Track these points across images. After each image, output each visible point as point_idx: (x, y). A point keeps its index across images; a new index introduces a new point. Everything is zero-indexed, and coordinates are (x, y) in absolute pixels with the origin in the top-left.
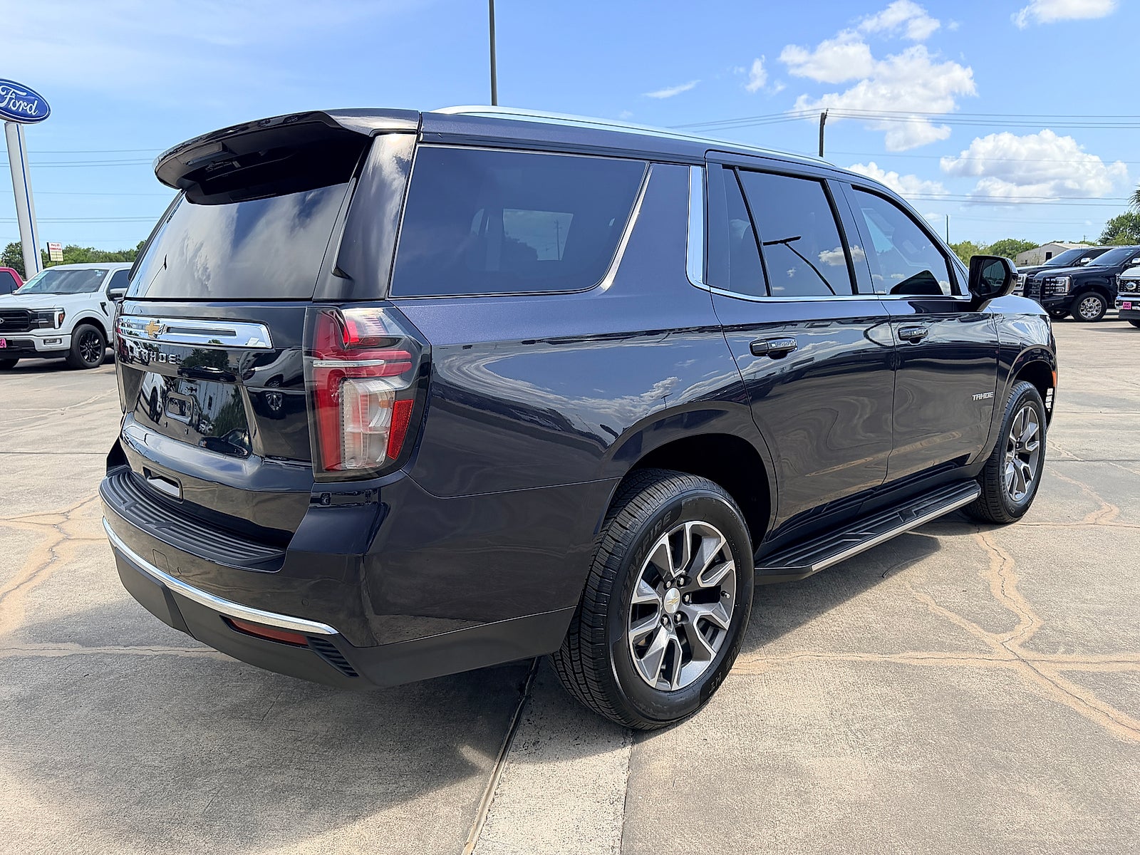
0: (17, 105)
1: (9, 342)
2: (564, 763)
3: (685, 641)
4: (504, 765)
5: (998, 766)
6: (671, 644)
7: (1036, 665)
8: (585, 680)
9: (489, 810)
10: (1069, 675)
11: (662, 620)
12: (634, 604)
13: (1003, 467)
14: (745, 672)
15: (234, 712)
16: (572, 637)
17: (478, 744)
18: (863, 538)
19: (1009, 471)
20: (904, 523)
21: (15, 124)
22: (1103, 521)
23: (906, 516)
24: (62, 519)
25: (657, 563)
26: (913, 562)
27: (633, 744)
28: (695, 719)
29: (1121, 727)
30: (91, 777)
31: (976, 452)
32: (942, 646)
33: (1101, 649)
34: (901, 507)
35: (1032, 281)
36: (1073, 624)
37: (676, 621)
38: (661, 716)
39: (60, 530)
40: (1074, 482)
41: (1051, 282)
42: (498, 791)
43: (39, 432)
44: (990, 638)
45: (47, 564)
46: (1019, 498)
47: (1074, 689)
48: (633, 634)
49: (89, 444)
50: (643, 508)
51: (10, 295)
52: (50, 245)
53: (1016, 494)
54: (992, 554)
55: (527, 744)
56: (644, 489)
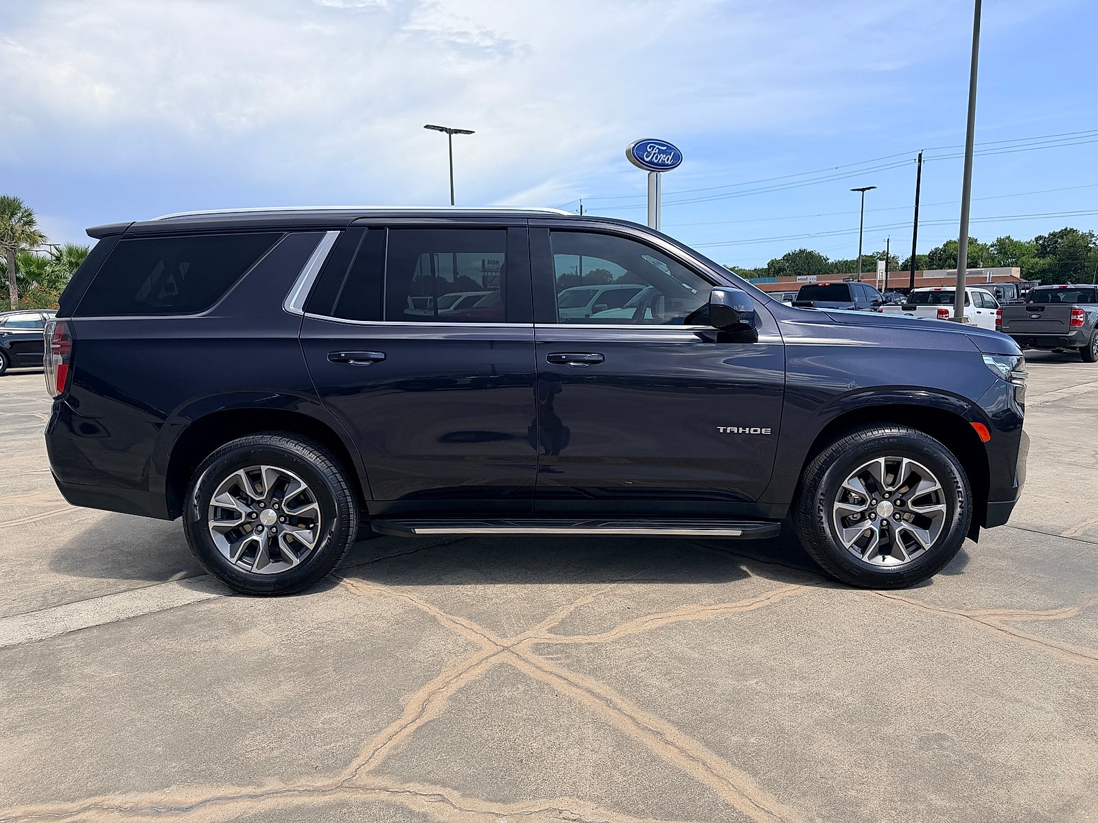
0: (659, 157)
6: (254, 542)
11: (255, 527)
12: (214, 506)
21: (655, 173)
27: (227, 596)
37: (272, 532)
46: (886, 563)
48: (213, 524)
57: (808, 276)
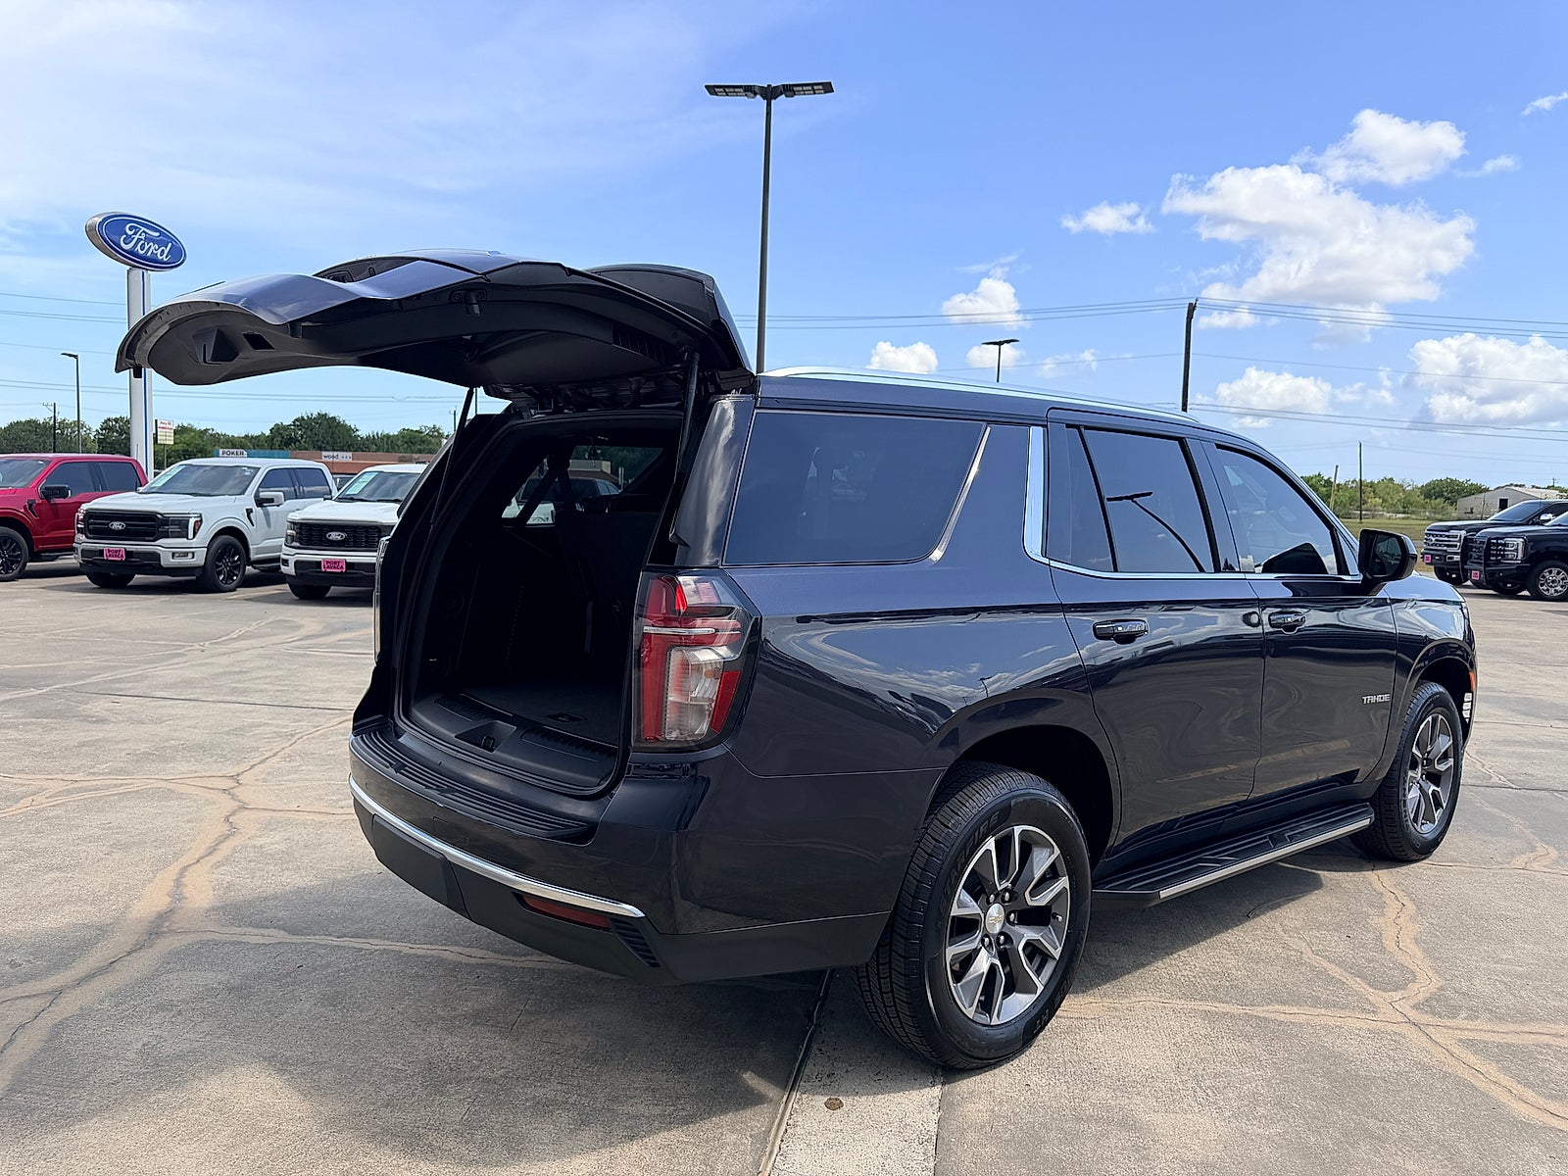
0: (147, 247)
1: (129, 554)
2: (864, 1098)
3: (1008, 969)
4: (795, 1095)
5: (1371, 1136)
6: (993, 968)
7: (1430, 1030)
8: (894, 1001)
9: (782, 1141)
10: (1469, 1044)
11: (982, 941)
12: (954, 917)
13: (1405, 789)
14: (1076, 1015)
15: (477, 1018)
16: (881, 950)
17: (762, 1072)
18: (1224, 864)
19: (1413, 794)
20: (1274, 849)
21: (141, 271)
22: (1536, 866)
23: (1277, 841)
24: (230, 783)
25: (980, 871)
26: (1289, 901)
27: (943, 1084)
28: (1015, 1062)
29: (1525, 1105)
30: (328, 1075)
31: (1368, 767)
32: (1316, 1002)
33: (1512, 1018)
34: (1272, 830)
35: (1472, 541)
36: (1480, 985)
37: (999, 944)
38: (977, 1053)
39: (233, 797)
40: (1504, 815)
41: (1498, 544)
42: (791, 1122)
43: (179, 672)
44: (1375, 996)
45: (227, 837)
46: (1427, 830)
47: (1472, 1059)
48: (951, 951)
49: (244, 691)
50: (967, 805)
51: (134, 493)
52: (159, 422)
53: (1423, 824)
54: (1388, 898)
55: (820, 1076)
56: (968, 784)
57: (339, 453)
